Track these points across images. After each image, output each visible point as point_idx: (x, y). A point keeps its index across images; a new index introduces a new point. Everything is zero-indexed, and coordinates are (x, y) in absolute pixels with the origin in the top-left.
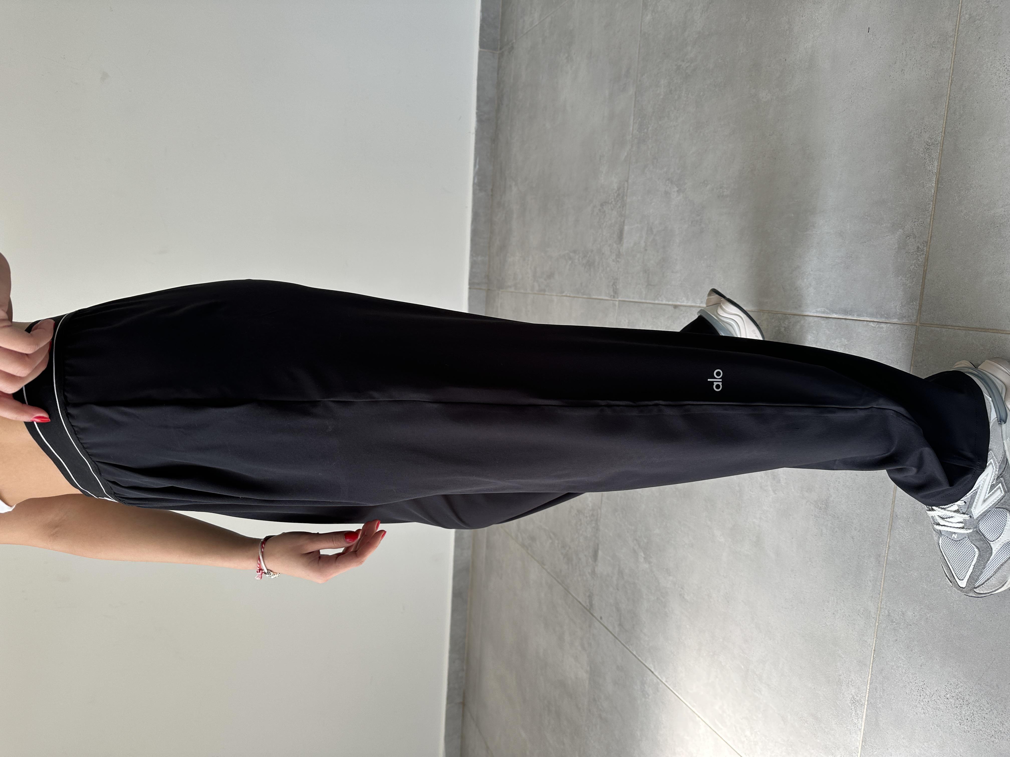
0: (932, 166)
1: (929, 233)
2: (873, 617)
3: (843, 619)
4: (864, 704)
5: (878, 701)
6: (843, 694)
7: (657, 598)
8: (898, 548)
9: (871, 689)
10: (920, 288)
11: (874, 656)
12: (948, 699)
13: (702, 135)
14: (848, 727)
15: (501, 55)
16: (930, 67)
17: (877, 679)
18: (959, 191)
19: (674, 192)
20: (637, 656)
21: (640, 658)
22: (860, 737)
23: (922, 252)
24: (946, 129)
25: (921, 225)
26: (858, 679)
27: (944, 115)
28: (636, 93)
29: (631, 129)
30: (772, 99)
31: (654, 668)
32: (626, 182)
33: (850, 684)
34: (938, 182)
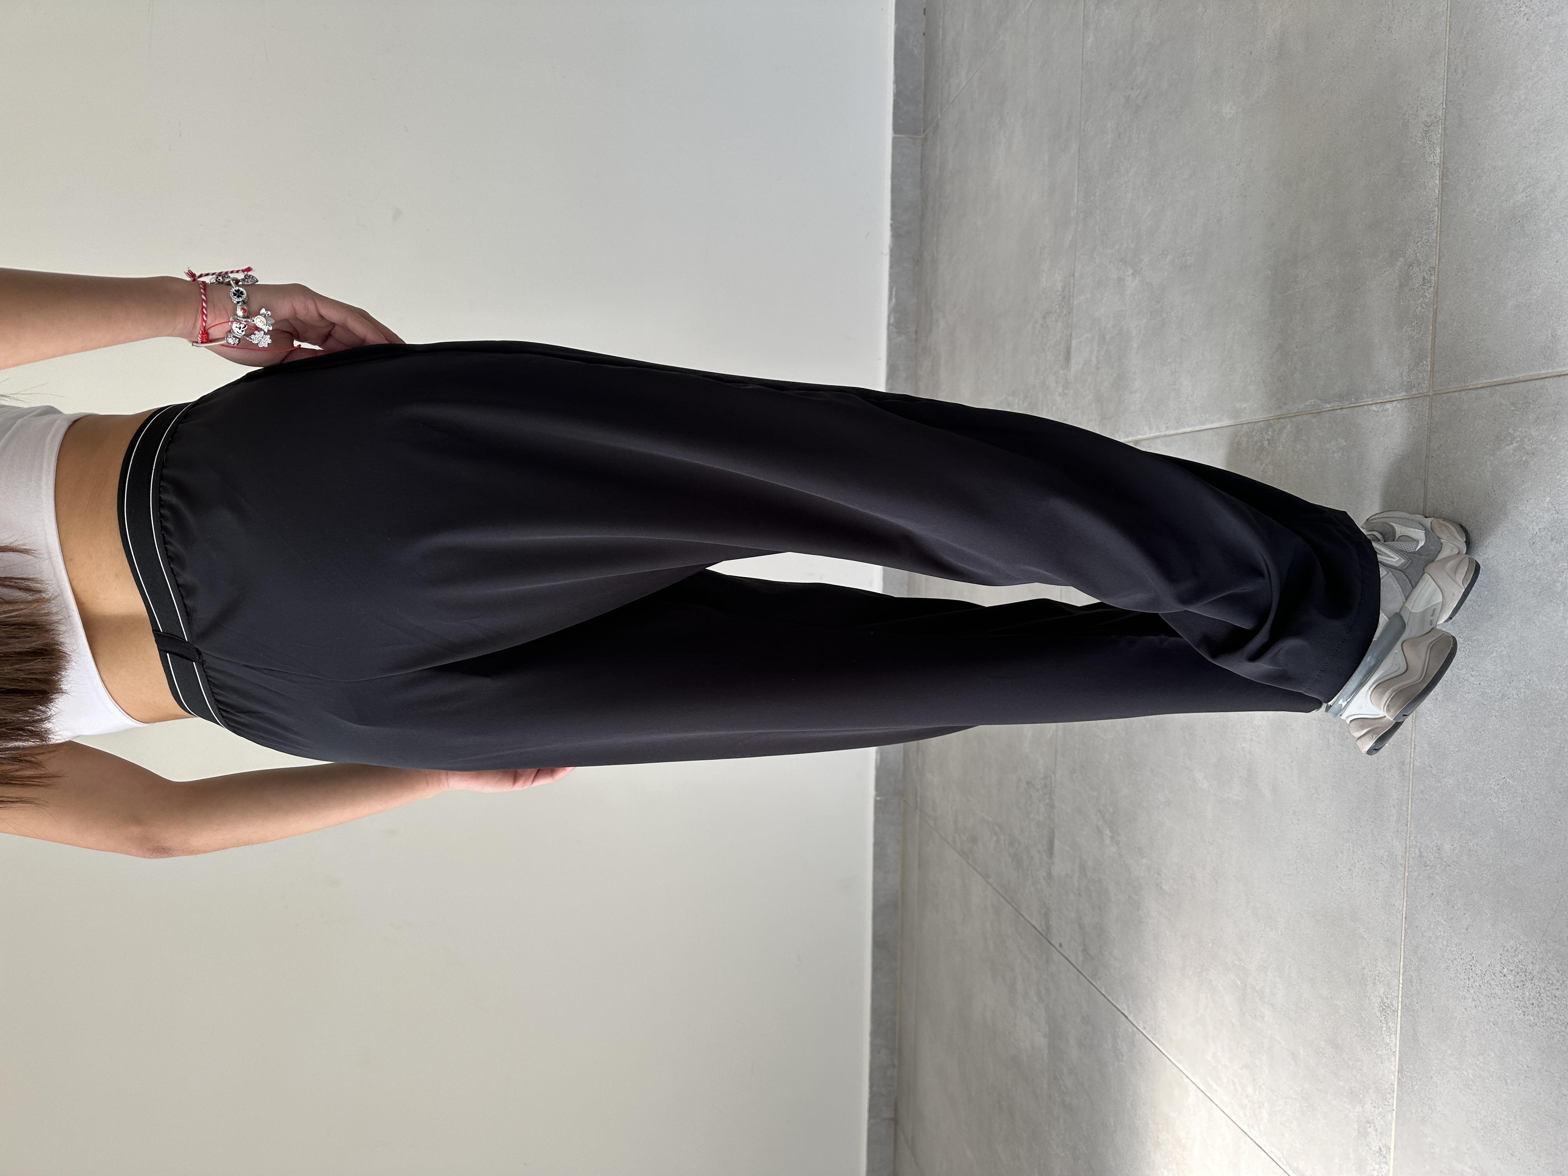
0: (1433, 156)
1: (1436, 255)
2: (1400, 864)
3: (1363, 875)
4: (1397, 1010)
5: (1415, 1000)
6: (1369, 998)
7: (1129, 897)
8: (1426, 745)
9: (1404, 983)
10: (1431, 337)
11: (1405, 927)
12: (1505, 976)
13: (1158, 186)
14: (1379, 1052)
15: (925, 139)
16: (1422, 14)
17: (1411, 965)
18: (1468, 183)
19: (1129, 276)
20: (1106, 996)
21: (1109, 998)
22: (1395, 1065)
23: (1429, 285)
24: (1447, 96)
25: (1426, 244)
26: (1387, 970)
27: (1444, 78)
28: (1079, 149)
29: (1075, 200)
30: (1237, 113)
31: (1129, 1010)
32: (1072, 278)
33: (1377, 979)
34: (1443, 176)
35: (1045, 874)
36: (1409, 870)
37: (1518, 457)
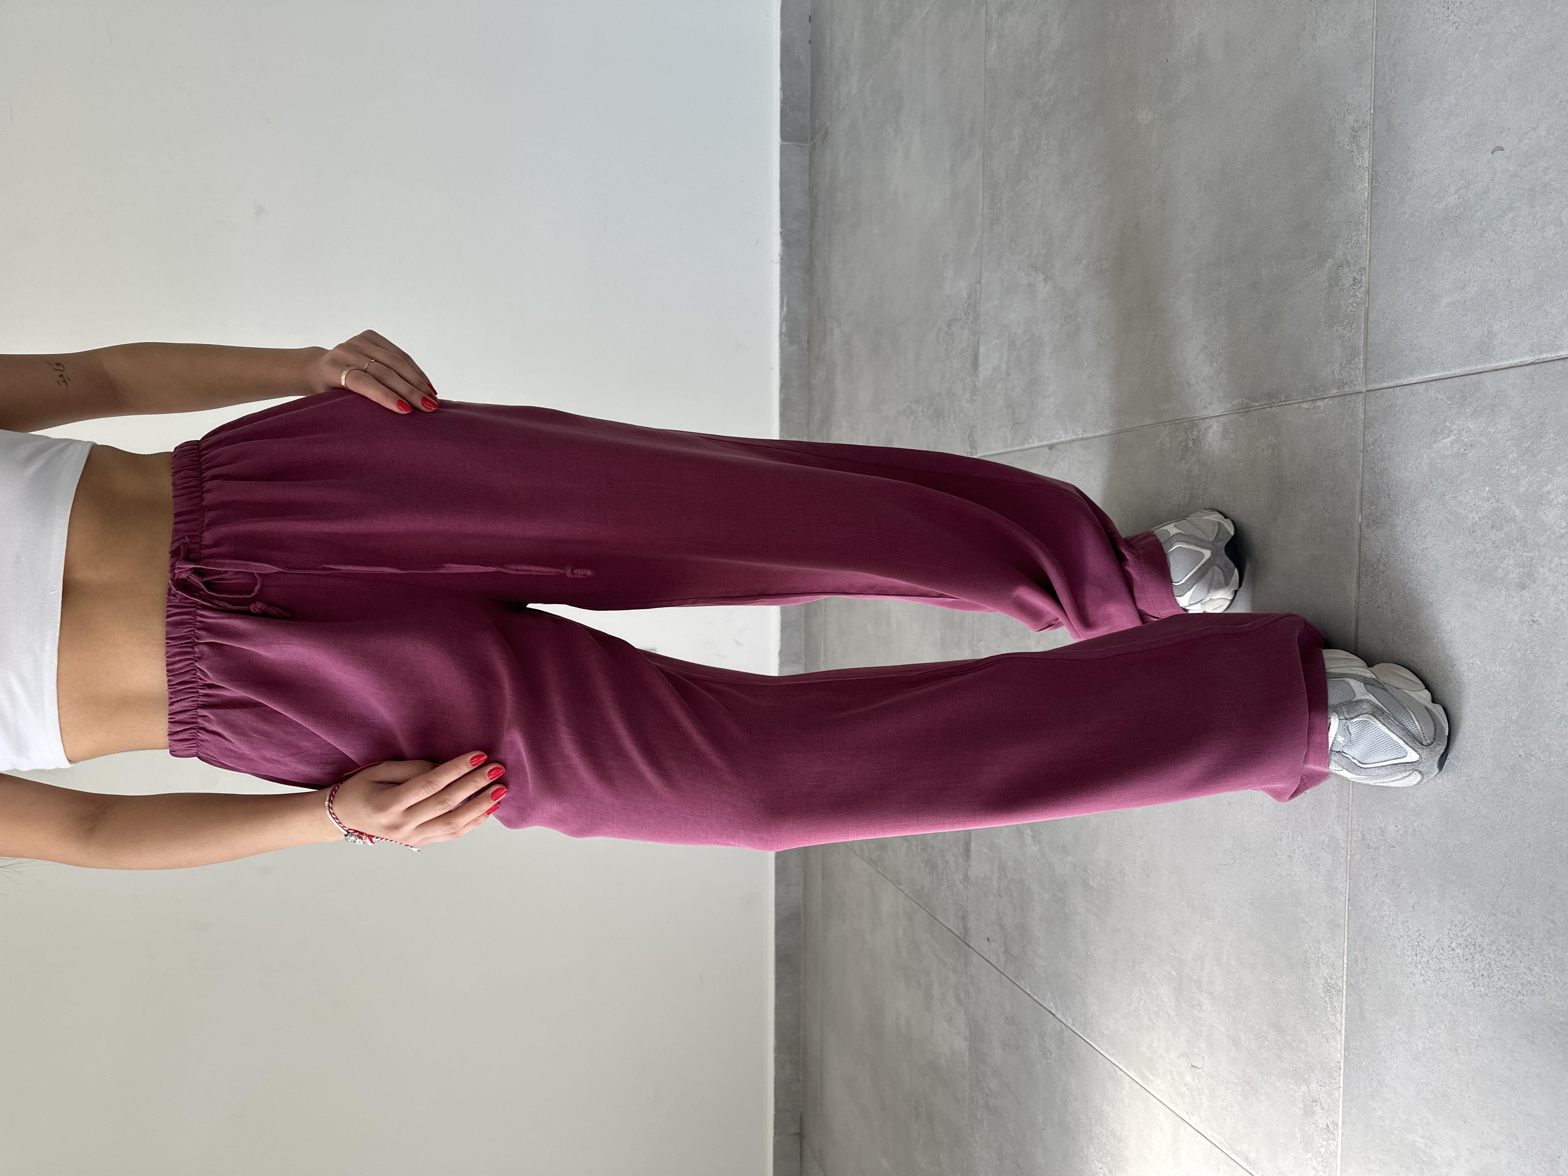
0: (1362, 160)
1: (1366, 256)
2: (1342, 848)
4: (1342, 989)
5: (1361, 979)
6: (1312, 980)
7: (1053, 895)
9: (1349, 963)
10: (1363, 336)
11: (1348, 909)
12: (1453, 950)
13: (1070, 192)
14: (1324, 1032)
15: (813, 148)
16: (1347, 23)
17: (1355, 944)
18: (1399, 185)
19: (1040, 282)
20: (1031, 995)
21: (1035, 997)
22: (1341, 1044)
23: (1360, 285)
24: (1375, 102)
25: (1355, 245)
26: (1330, 952)
27: (1372, 84)
28: (983, 156)
29: (981, 207)
30: (1154, 120)
31: (1056, 1008)
32: (978, 284)
33: (1320, 961)
34: (1372, 179)
35: (961, 877)
36: (1352, 853)
37: (1455, 450)
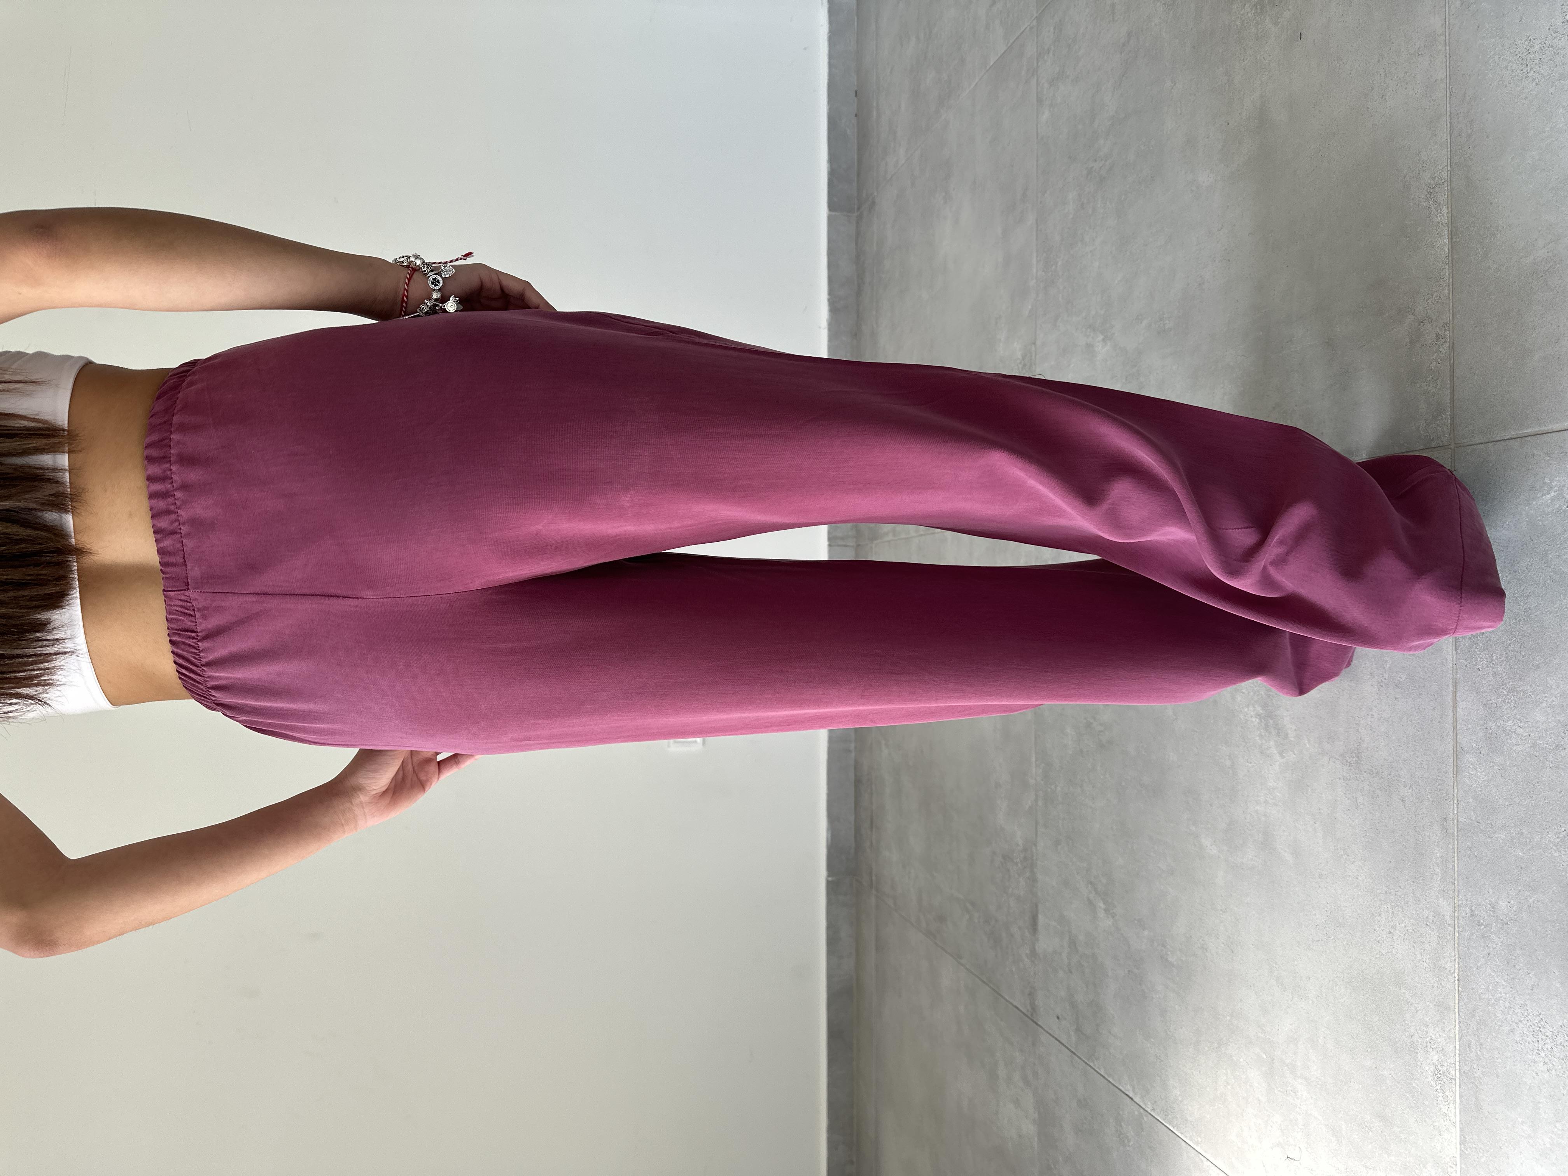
0: (1440, 216)
1: (1449, 311)
2: (1449, 924)
3: (1406, 937)
4: (1454, 1077)
5: (1475, 1066)
6: (1420, 1066)
7: (1129, 971)
8: (1471, 800)
9: (1461, 1049)
10: (1449, 391)
11: (1459, 990)
14: (1436, 1124)
15: (860, 218)
16: (1418, 82)
17: (1468, 1028)
18: (1481, 240)
21: (1110, 1080)
22: (1456, 1136)
23: (1443, 340)
24: (1452, 159)
25: (1437, 301)
26: (1440, 1036)
27: (1447, 142)
28: (1037, 220)
29: (1035, 271)
30: (1216, 181)
31: (1134, 1091)
32: (1033, 346)
33: (1429, 1046)
34: (1452, 235)
35: (1028, 952)
36: (1460, 930)
37: (1557, 506)
